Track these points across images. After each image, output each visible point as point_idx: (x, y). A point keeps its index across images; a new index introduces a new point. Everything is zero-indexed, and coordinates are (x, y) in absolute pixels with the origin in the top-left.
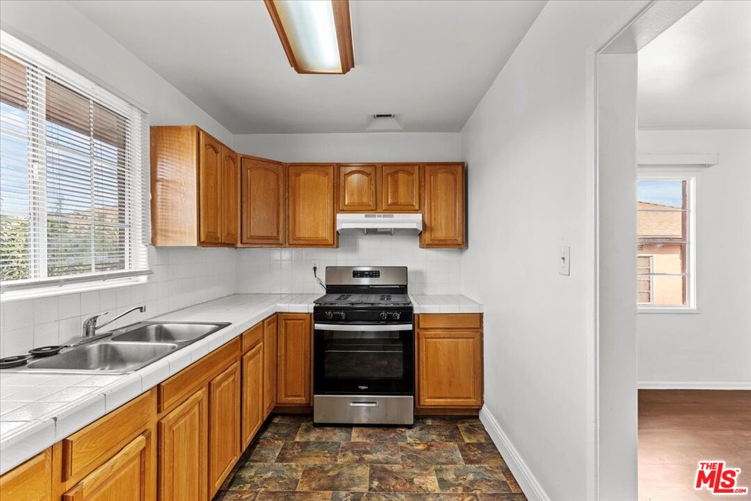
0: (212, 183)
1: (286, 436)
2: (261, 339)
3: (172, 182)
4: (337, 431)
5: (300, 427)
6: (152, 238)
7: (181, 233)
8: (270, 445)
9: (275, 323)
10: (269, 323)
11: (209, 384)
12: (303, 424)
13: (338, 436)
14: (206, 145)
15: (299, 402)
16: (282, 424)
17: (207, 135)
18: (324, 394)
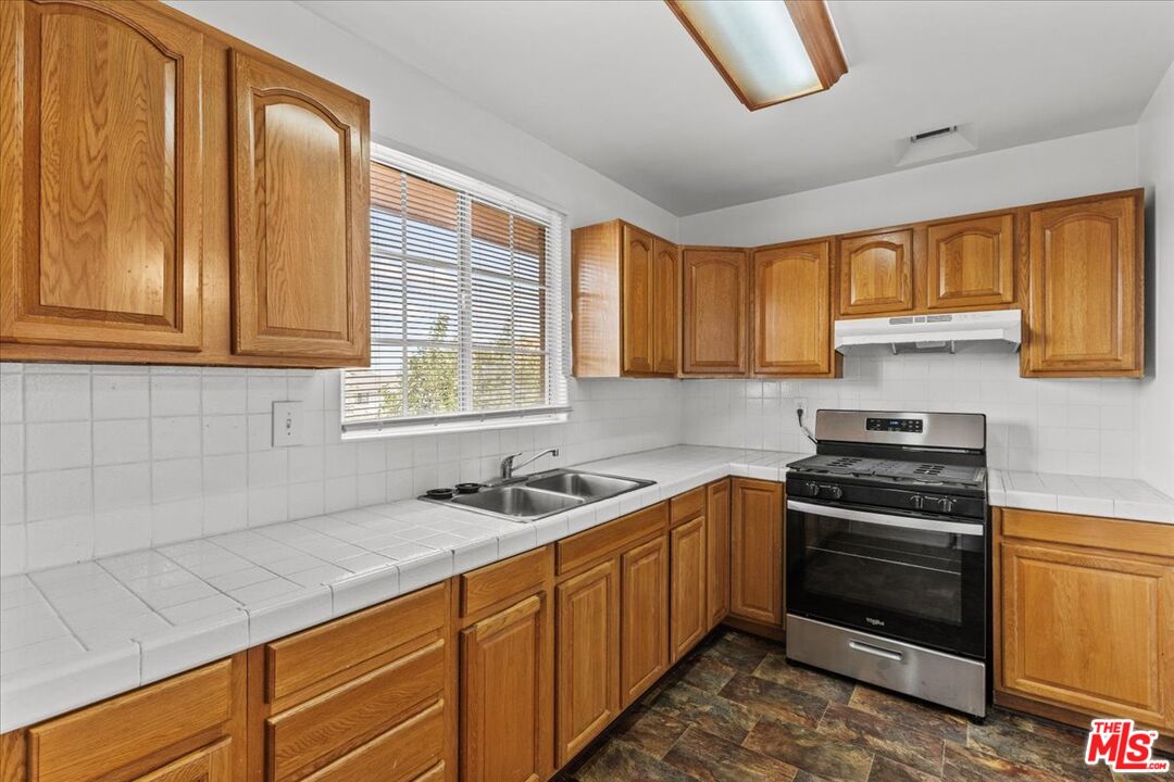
0: (639, 291)
1: (741, 664)
2: (703, 511)
3: (594, 295)
4: (826, 682)
5: (763, 657)
6: (573, 368)
7: (603, 360)
8: (716, 669)
9: (727, 492)
10: (716, 491)
11: (622, 557)
12: (769, 654)
13: (827, 691)
14: (632, 243)
15: (763, 619)
16: (736, 644)
17: (634, 229)
18: (805, 616)
